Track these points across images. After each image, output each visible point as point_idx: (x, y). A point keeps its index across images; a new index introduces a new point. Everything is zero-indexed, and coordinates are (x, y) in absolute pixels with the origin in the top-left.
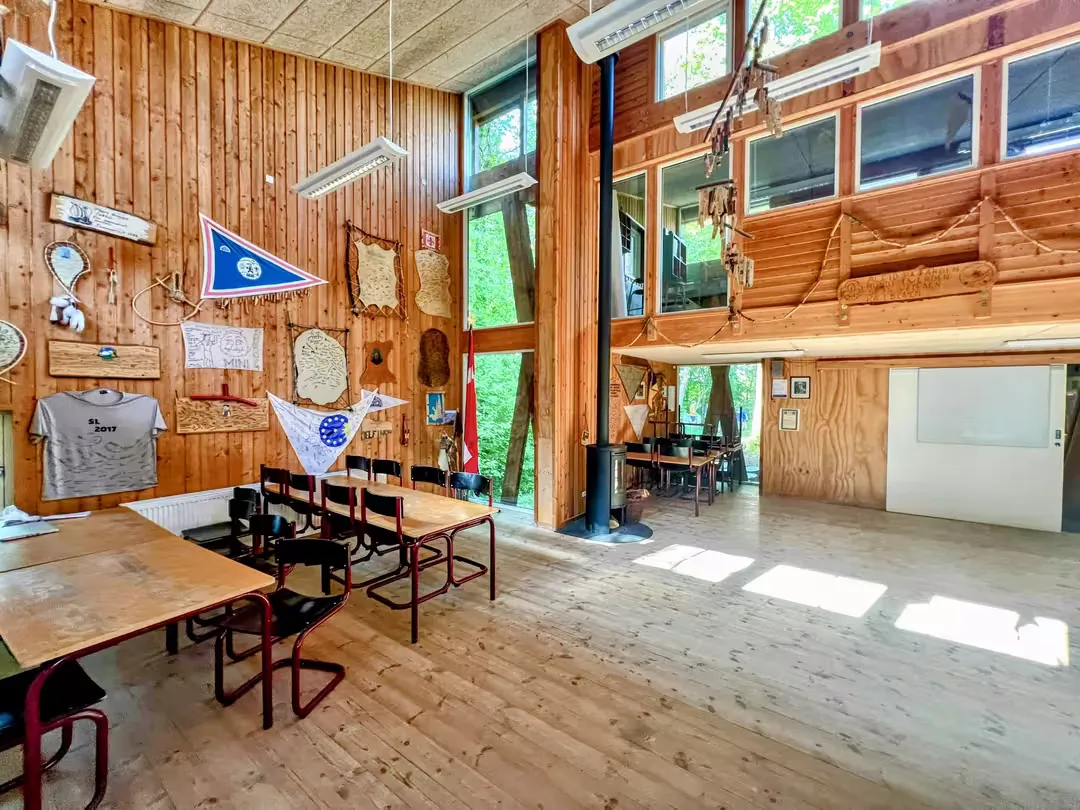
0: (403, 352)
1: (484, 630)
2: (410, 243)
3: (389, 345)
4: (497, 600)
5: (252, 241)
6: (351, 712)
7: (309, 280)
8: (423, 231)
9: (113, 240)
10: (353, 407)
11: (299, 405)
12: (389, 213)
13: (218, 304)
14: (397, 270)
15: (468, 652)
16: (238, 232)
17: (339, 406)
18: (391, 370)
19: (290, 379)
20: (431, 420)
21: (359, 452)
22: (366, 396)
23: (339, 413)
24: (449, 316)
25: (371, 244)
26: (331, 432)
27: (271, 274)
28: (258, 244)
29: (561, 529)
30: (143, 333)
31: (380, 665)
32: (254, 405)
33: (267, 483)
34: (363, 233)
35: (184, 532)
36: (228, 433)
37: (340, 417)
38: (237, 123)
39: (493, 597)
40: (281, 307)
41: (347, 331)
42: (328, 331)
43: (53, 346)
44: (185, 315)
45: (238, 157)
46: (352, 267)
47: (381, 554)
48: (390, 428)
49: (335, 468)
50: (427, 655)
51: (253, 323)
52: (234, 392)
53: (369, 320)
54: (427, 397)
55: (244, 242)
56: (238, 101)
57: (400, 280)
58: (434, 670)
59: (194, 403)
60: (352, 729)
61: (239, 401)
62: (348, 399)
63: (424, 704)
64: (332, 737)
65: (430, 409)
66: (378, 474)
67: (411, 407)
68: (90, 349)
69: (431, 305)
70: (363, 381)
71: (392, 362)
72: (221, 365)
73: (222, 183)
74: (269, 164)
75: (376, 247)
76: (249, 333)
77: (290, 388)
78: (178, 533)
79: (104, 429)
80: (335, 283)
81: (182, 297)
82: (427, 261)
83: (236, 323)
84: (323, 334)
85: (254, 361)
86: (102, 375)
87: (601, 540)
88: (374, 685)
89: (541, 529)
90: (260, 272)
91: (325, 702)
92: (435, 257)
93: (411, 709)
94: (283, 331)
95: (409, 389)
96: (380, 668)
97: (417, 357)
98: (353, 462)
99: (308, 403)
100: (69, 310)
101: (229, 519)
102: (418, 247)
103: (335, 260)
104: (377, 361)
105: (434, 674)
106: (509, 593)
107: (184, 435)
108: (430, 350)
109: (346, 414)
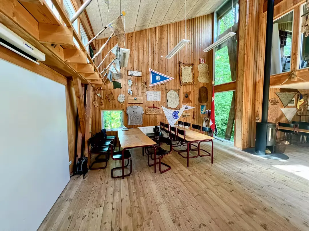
0: (194, 94)
1: (207, 170)
2: (196, 63)
3: (190, 92)
4: (214, 164)
5: (159, 72)
6: (171, 176)
7: (170, 78)
8: (200, 59)
9: (136, 77)
10: (180, 109)
11: (168, 108)
12: (190, 56)
13: (152, 87)
14: (192, 72)
15: (201, 173)
16: (156, 70)
17: (177, 109)
18: (190, 99)
19: (166, 103)
20: (202, 113)
21: (182, 120)
22: (184, 106)
23: (177, 110)
24: (208, 82)
25: (185, 66)
26: (175, 115)
27: (163, 78)
28: (160, 72)
29: (244, 149)
30: (140, 95)
31: (178, 169)
32: (159, 109)
33: (161, 126)
34: (183, 63)
35: (147, 134)
36: (154, 114)
37: (177, 111)
38: (156, 46)
39: (212, 163)
40: (164, 86)
41: (179, 90)
42: (175, 90)
43: (129, 98)
44: (147, 90)
45: (156, 54)
46: (180, 73)
47: (184, 145)
48: (190, 115)
49: (176, 124)
50: (190, 171)
51: (159, 90)
52: (155, 106)
53: (184, 86)
54: (201, 106)
55: (157, 72)
56: (156, 41)
57: (193, 74)
58: (191, 174)
59: (148, 108)
60: (170, 179)
61: (156, 108)
62: (179, 107)
63: (187, 180)
64: (166, 179)
65: (202, 109)
66: (185, 126)
67: (196, 109)
68: (133, 98)
69: (202, 80)
70: (183, 102)
71: (191, 97)
72: (153, 100)
73: (153, 60)
74: (162, 52)
75: (187, 67)
76: (158, 92)
77: (166, 104)
78: (146, 134)
79: (135, 113)
80: (176, 78)
81: (146, 86)
82: (201, 67)
83: (156, 91)
84: (173, 91)
85: (159, 99)
86: (135, 103)
87: (260, 156)
88: (177, 173)
89: (236, 149)
90: (160, 78)
91: (166, 172)
92: (204, 65)
93: (183, 180)
94: (165, 91)
95: (195, 104)
96: (179, 170)
97: (198, 95)
98: (179, 123)
99: (170, 108)
100: (130, 91)
101: (153, 132)
102: (198, 63)
103: (176, 72)
104: (187, 97)
105: (190, 175)
106: (218, 163)
107: (147, 115)
108: (202, 93)
109: (179, 111)
